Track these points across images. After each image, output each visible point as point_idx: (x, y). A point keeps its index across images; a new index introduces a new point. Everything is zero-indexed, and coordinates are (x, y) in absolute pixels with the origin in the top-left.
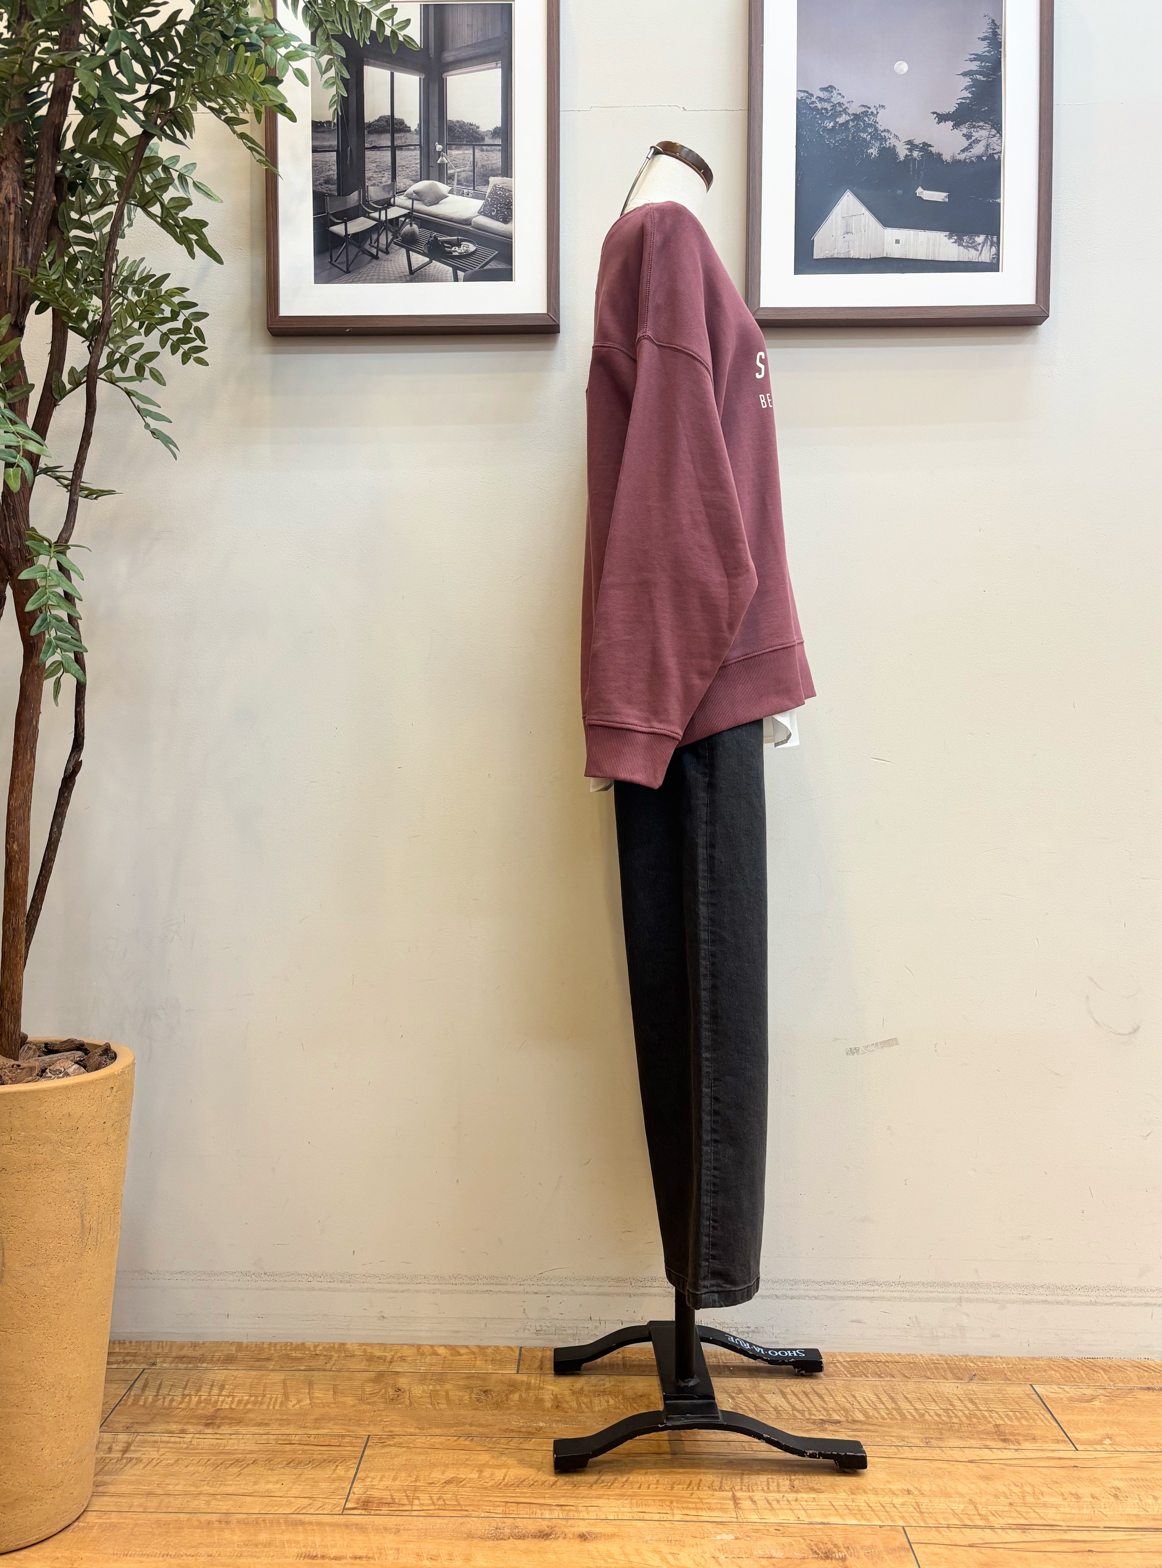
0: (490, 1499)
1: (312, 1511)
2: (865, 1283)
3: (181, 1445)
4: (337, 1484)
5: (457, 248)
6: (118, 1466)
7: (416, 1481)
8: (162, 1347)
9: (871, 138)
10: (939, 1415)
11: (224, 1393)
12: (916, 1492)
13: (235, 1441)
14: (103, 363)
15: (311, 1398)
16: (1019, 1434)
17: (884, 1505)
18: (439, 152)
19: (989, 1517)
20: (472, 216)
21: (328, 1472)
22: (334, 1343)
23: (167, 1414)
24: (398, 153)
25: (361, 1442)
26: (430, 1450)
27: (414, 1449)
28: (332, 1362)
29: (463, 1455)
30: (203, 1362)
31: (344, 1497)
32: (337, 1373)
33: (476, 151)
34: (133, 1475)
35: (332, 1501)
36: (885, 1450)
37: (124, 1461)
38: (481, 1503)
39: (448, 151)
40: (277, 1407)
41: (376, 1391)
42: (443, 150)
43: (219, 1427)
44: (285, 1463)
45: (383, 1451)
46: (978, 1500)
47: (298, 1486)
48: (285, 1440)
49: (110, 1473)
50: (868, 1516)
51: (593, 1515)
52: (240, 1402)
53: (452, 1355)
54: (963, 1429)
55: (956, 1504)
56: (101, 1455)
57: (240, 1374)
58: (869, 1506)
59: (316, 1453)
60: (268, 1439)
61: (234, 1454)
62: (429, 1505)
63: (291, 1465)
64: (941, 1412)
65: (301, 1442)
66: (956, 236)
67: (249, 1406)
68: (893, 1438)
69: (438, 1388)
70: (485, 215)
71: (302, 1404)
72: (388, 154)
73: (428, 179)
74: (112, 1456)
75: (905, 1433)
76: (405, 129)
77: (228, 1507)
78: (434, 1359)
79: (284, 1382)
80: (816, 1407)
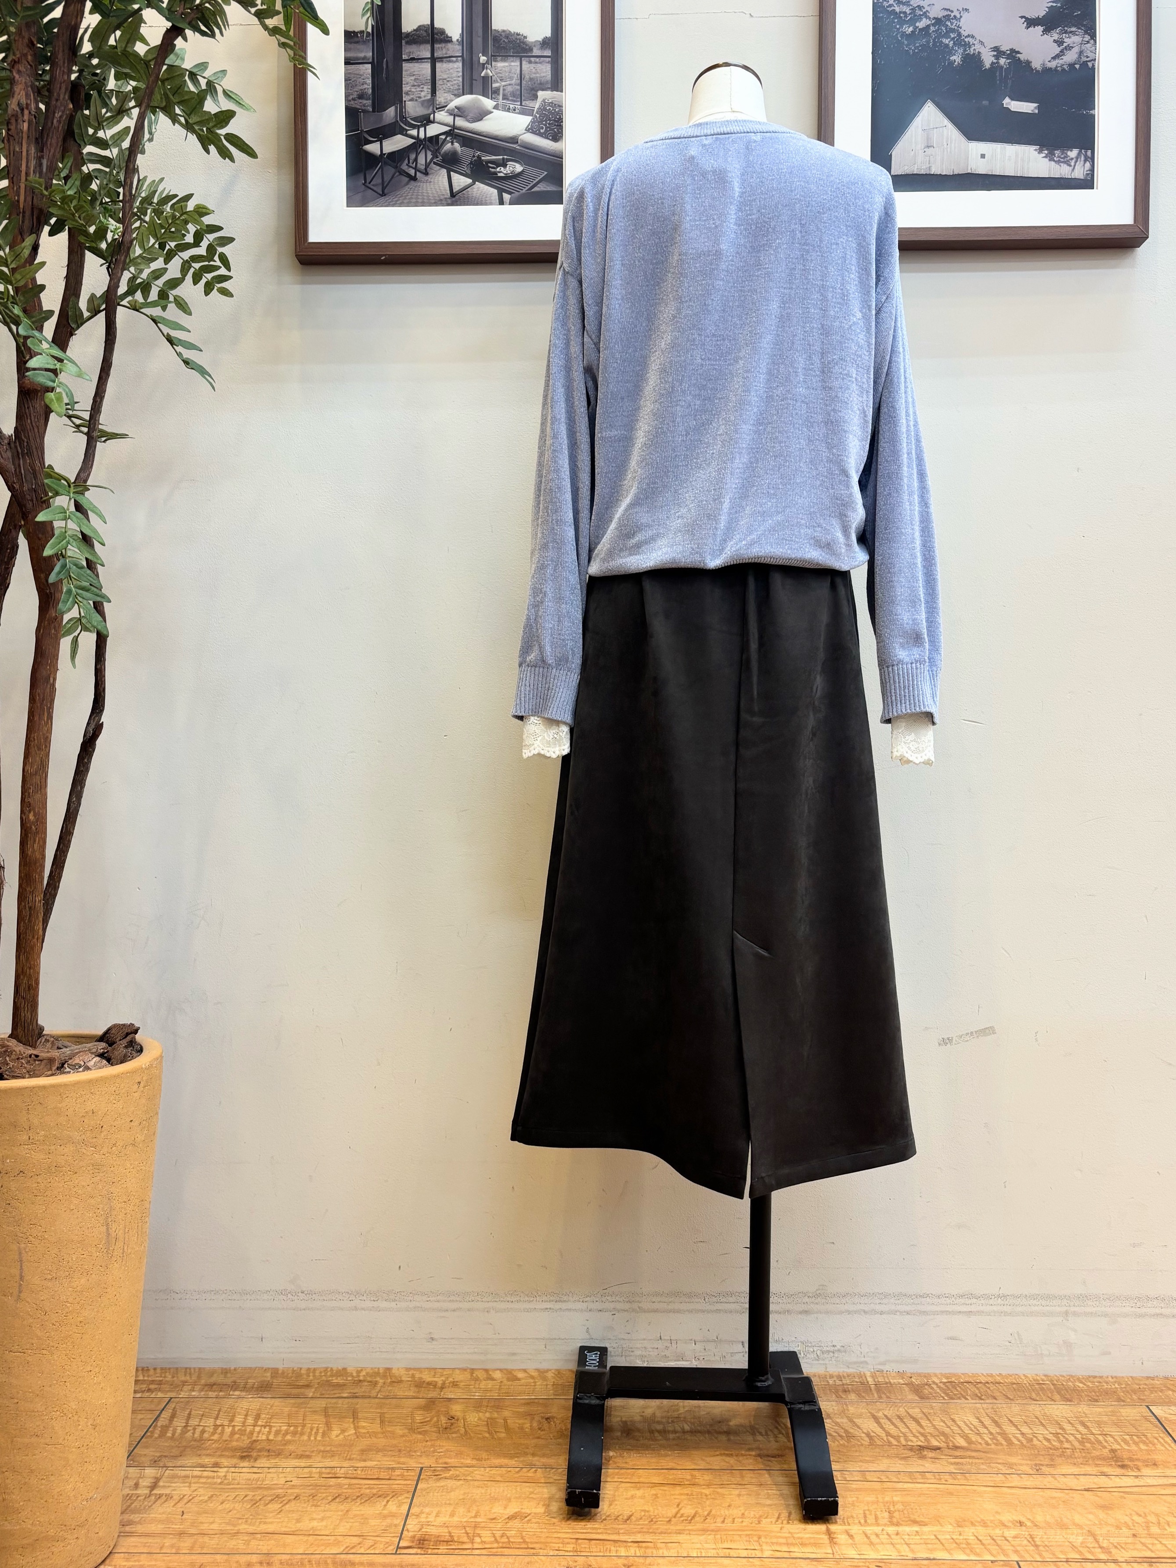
0: (559, 1535)
1: (362, 1551)
2: (962, 1296)
3: (215, 1480)
4: (389, 1521)
5: (502, 168)
6: (146, 1503)
7: (476, 1517)
8: (190, 1374)
9: (954, 43)
10: (1048, 1440)
11: (260, 1423)
12: (1029, 1524)
13: (275, 1475)
14: (122, 289)
15: (356, 1428)
16: (1138, 1460)
17: (994, 1538)
18: (484, 64)
19: (1112, 1550)
20: (519, 133)
21: (378, 1507)
22: (379, 1368)
23: (198, 1446)
24: (438, 65)
25: (414, 1474)
26: (489, 1483)
27: (472, 1483)
28: (378, 1388)
29: (527, 1488)
30: (235, 1390)
31: (397, 1535)
32: (383, 1401)
33: (524, 63)
34: (163, 1513)
35: (383, 1540)
36: (992, 1479)
37: (153, 1498)
38: (549, 1540)
39: (493, 63)
40: (319, 1438)
41: (426, 1420)
42: (487, 62)
43: (256, 1460)
44: (330, 1498)
45: (438, 1484)
46: (1098, 1532)
47: (346, 1524)
48: (329, 1473)
49: (137, 1511)
50: (978, 1551)
51: (673, 1553)
52: (277, 1433)
53: (508, 1380)
54: (1076, 1455)
55: (1074, 1536)
56: (127, 1491)
57: (277, 1402)
58: (978, 1539)
59: (364, 1487)
60: (310, 1473)
61: (274, 1489)
62: (491, 1543)
63: (337, 1500)
64: (1050, 1437)
65: (348, 1476)
66: (1047, 150)
67: (288, 1437)
68: (999, 1466)
69: (496, 1415)
70: (534, 133)
71: (346, 1434)
72: (427, 67)
73: (471, 93)
74: (139, 1492)
75: (1013, 1460)
76: (448, 40)
77: (269, 1548)
78: (490, 1384)
79: (326, 1408)
80: (912, 1433)
